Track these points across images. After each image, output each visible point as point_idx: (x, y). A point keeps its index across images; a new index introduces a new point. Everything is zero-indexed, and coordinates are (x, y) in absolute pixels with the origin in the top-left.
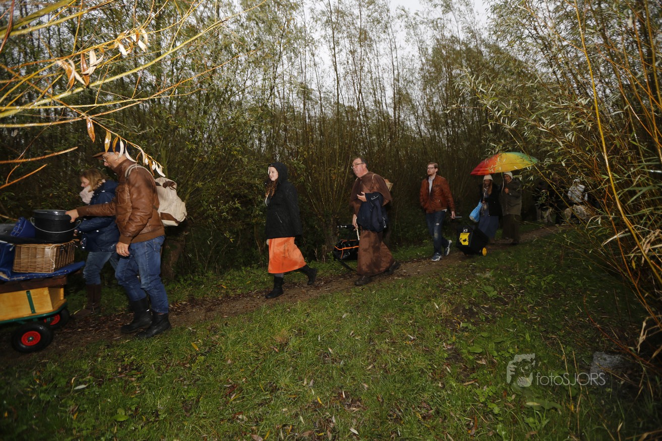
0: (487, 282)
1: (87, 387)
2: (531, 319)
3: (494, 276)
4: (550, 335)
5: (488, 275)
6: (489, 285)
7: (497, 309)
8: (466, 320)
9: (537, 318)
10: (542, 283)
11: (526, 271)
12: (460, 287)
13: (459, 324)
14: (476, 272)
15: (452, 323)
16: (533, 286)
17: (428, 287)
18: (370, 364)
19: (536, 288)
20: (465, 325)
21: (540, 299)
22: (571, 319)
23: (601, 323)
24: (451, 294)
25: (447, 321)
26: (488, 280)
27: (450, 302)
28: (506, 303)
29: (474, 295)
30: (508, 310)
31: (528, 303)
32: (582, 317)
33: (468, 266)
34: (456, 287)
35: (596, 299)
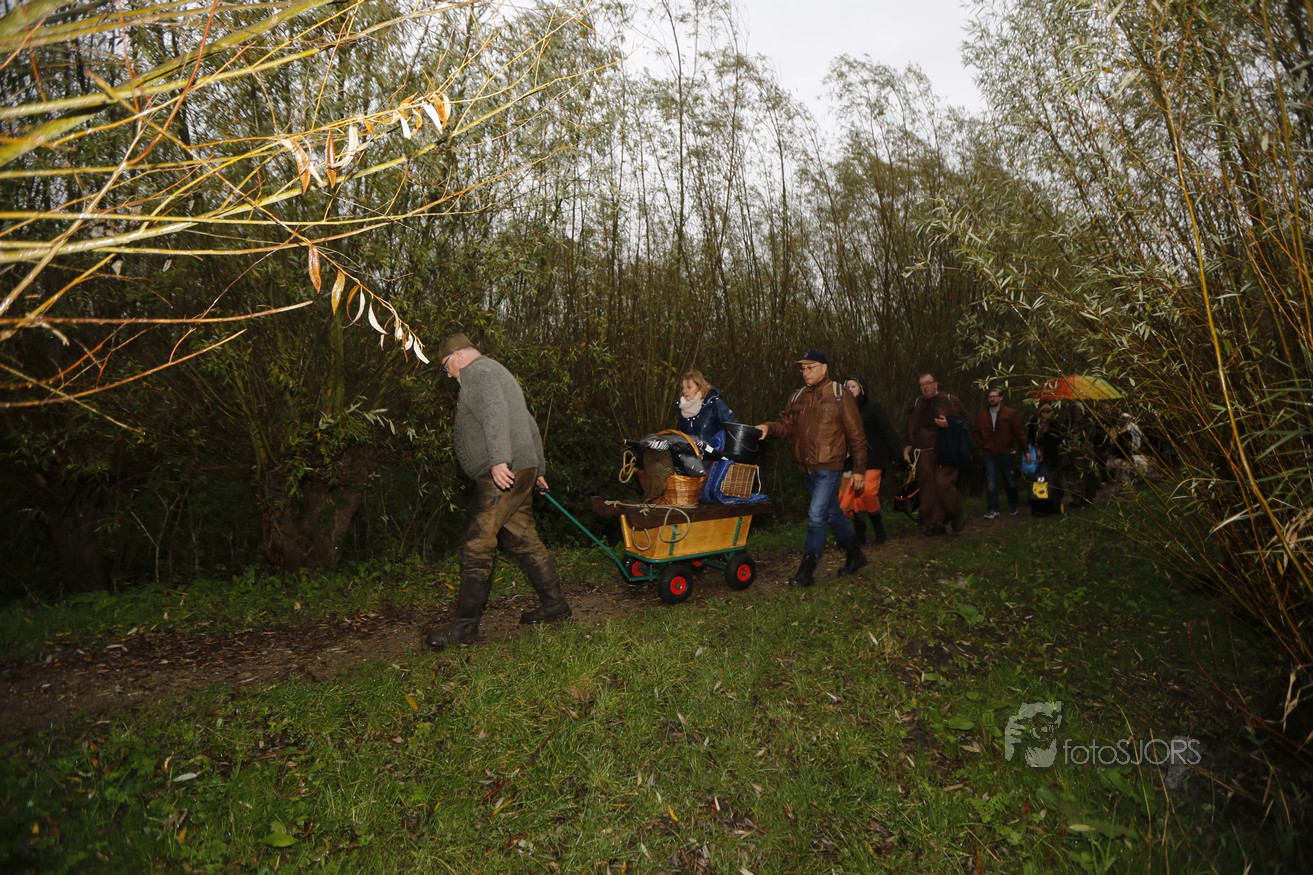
0: (962, 598)
1: (197, 778)
2: (1051, 670)
3: (973, 586)
4: (1090, 703)
5: (963, 583)
6: (965, 602)
7: (986, 649)
8: (931, 669)
9: (1062, 669)
10: (1066, 604)
11: (1032, 579)
12: (912, 604)
13: (920, 675)
14: (940, 577)
15: (905, 673)
16: (1049, 609)
17: (853, 604)
18: (760, 746)
19: (1054, 612)
20: (931, 677)
21: (1065, 633)
22: (1125, 673)
23: (1181, 682)
24: (898, 618)
25: (895, 669)
26: (963, 593)
27: (895, 632)
28: (1001, 640)
29: (941, 619)
30: (1008, 652)
31: (1043, 640)
32: (1145, 670)
33: (923, 566)
34: (904, 605)
35: (1166, 637)
